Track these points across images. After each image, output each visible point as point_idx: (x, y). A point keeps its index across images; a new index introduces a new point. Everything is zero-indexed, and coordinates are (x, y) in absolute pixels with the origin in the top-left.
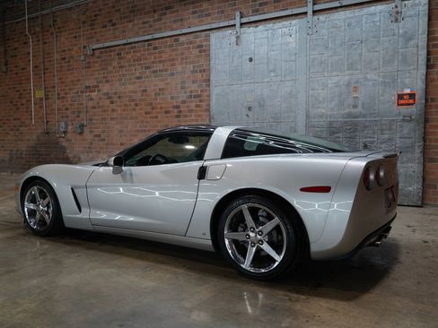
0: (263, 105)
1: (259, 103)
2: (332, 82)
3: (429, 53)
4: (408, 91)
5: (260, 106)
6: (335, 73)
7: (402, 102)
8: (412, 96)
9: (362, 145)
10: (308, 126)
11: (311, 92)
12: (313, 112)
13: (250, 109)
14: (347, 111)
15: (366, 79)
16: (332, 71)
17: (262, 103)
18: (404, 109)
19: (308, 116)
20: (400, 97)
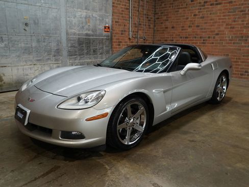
0: (38, 23)
1: (34, 21)
2: (78, 14)
3: (113, 9)
4: (107, 25)
5: (35, 23)
6: (79, 10)
7: (106, 30)
8: (109, 27)
9: (92, 51)
10: (68, 40)
11: (68, 19)
12: (70, 31)
13: (26, 24)
14: (86, 32)
15: (93, 16)
16: (78, 8)
17: (36, 21)
18: (106, 33)
19: (67, 34)
20: (105, 27)
